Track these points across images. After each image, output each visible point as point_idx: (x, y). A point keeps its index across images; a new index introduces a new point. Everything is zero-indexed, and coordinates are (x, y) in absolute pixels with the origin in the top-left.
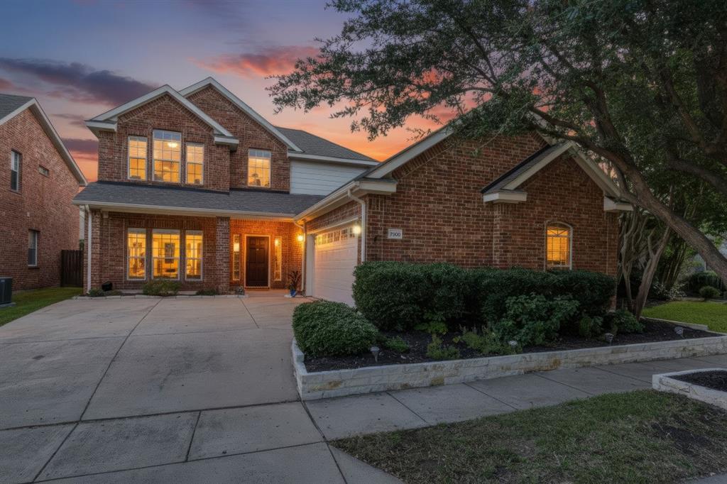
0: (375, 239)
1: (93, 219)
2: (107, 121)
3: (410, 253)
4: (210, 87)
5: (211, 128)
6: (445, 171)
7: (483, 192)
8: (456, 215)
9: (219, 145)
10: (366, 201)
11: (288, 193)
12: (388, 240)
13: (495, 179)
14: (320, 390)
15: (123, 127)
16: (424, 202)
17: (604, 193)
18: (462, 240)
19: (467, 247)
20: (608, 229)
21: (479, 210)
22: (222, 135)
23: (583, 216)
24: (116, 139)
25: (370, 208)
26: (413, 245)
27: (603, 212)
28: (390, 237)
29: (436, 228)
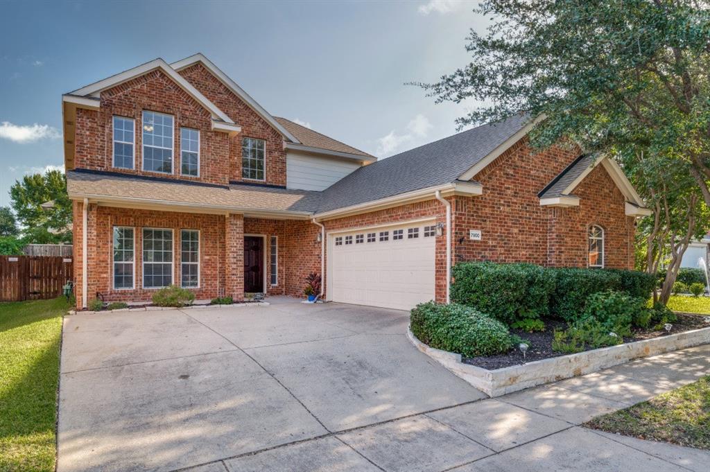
0: (461, 241)
1: (88, 214)
2: (89, 97)
3: (487, 253)
4: (198, 65)
5: (207, 113)
6: (512, 175)
7: (540, 196)
8: (520, 217)
9: (217, 133)
10: (451, 203)
11: (285, 188)
12: (470, 241)
13: (548, 184)
14: (504, 386)
15: (106, 105)
16: (497, 204)
17: (626, 199)
18: (526, 241)
19: (530, 248)
20: (629, 231)
21: (537, 213)
22: (222, 121)
23: (612, 220)
24: (98, 120)
25: (457, 210)
26: (489, 246)
27: (625, 216)
28: (472, 238)
29: (506, 230)
